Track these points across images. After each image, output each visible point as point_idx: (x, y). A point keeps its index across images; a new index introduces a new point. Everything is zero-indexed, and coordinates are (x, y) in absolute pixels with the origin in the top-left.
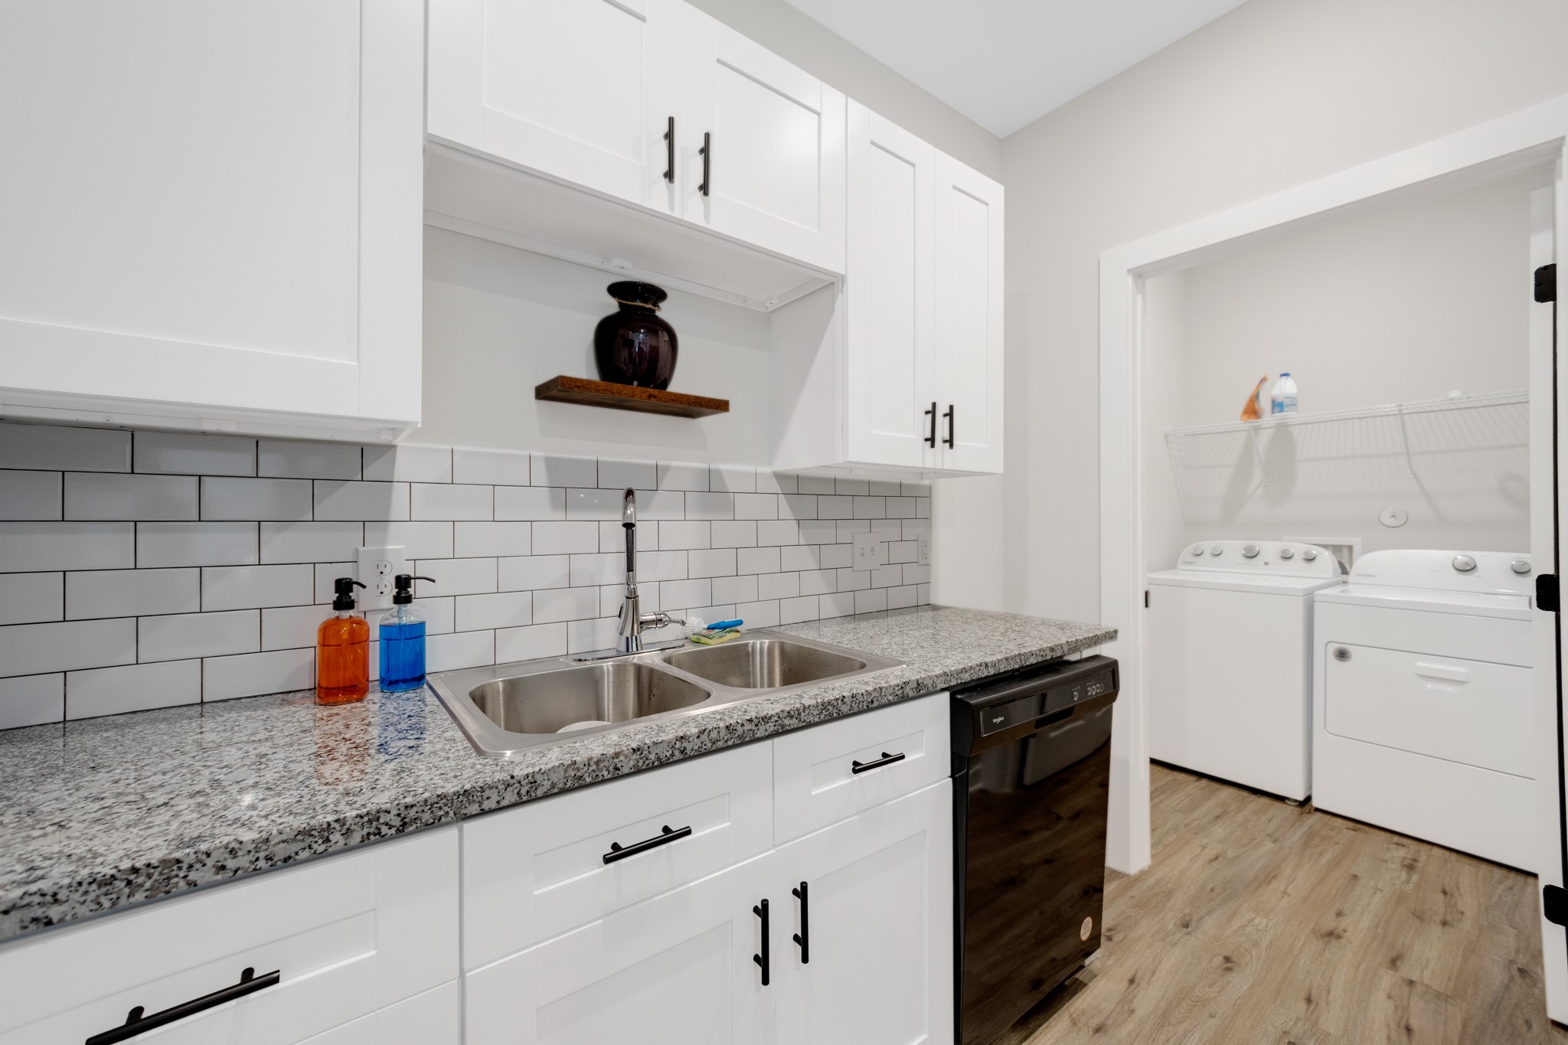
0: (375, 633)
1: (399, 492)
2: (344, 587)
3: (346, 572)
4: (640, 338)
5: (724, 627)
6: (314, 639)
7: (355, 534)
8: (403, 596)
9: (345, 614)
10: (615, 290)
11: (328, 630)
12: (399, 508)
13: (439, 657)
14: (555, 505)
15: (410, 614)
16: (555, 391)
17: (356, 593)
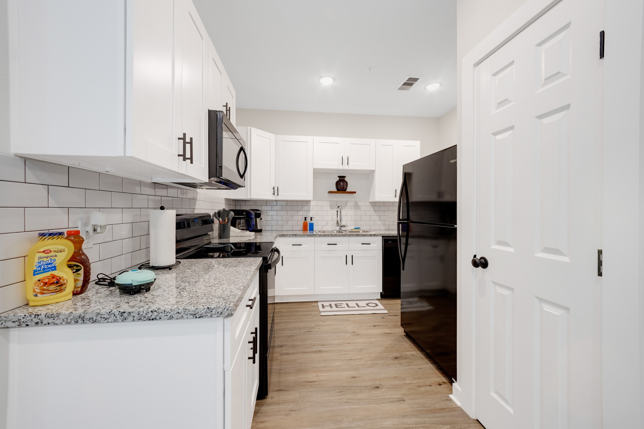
0: (308, 224)
1: (311, 207)
2: (305, 218)
3: (306, 216)
4: (342, 183)
5: (357, 228)
6: (302, 224)
7: (306, 212)
8: (311, 220)
9: (306, 221)
10: (339, 177)
11: (304, 223)
12: (311, 209)
13: (315, 228)
14: (330, 209)
15: (312, 222)
16: (330, 192)
17: (307, 219)
